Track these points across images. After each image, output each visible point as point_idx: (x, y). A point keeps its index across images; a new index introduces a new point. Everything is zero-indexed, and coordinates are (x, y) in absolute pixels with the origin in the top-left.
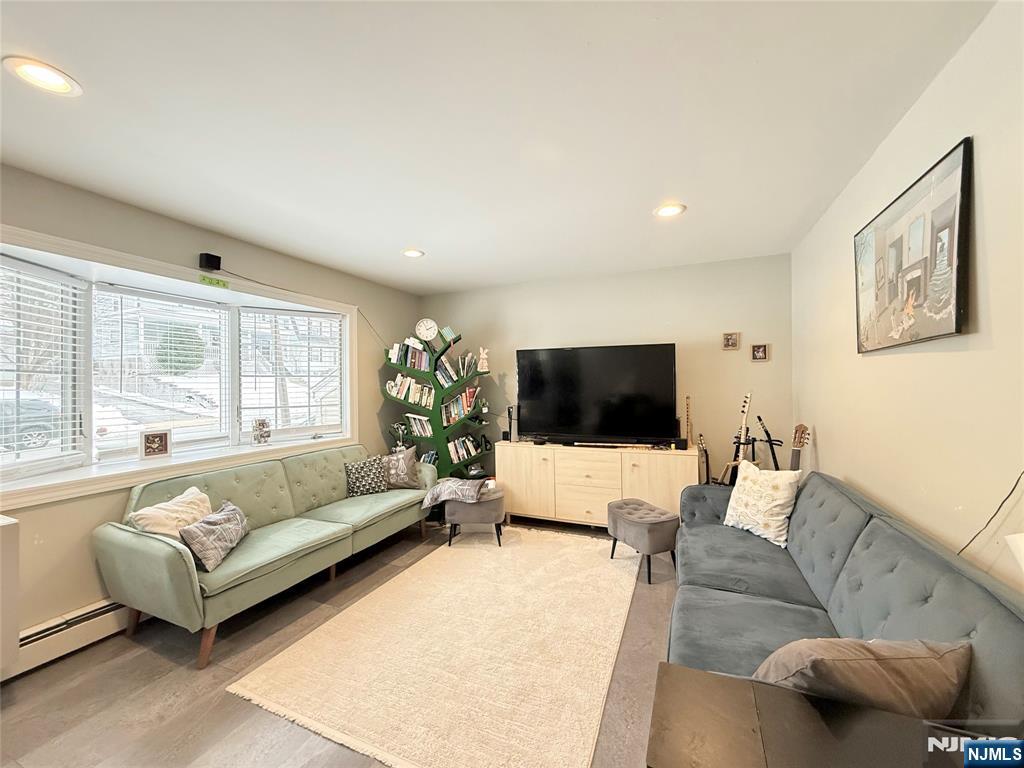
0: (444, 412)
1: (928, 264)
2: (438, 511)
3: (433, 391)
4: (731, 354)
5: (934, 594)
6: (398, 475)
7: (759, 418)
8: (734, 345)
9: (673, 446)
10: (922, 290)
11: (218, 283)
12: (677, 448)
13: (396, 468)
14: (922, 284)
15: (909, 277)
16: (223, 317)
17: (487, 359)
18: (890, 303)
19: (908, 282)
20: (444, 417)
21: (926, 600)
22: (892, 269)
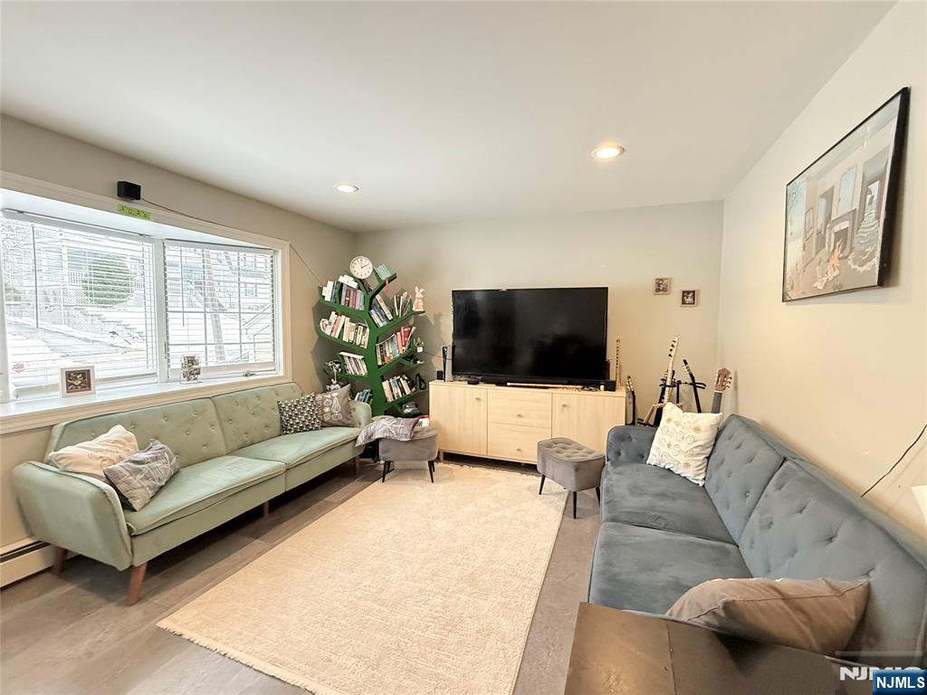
0: (378, 351)
1: (857, 216)
2: (372, 449)
3: (368, 330)
4: (661, 298)
5: (839, 534)
6: (332, 413)
7: (685, 362)
8: (664, 290)
9: (602, 387)
10: (848, 242)
11: (138, 214)
12: (605, 390)
13: (330, 407)
14: (849, 235)
15: (837, 229)
16: (146, 249)
17: (423, 299)
18: (817, 254)
19: (836, 233)
20: (379, 356)
21: (831, 540)
22: (821, 220)
